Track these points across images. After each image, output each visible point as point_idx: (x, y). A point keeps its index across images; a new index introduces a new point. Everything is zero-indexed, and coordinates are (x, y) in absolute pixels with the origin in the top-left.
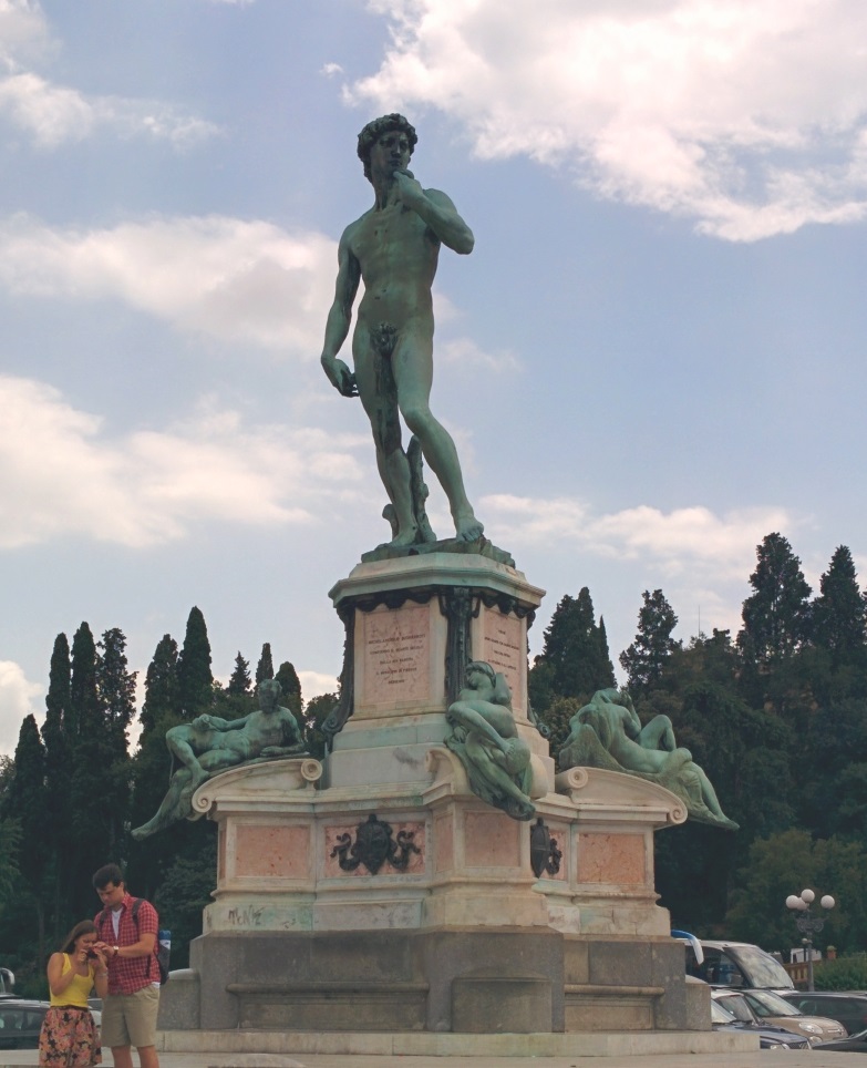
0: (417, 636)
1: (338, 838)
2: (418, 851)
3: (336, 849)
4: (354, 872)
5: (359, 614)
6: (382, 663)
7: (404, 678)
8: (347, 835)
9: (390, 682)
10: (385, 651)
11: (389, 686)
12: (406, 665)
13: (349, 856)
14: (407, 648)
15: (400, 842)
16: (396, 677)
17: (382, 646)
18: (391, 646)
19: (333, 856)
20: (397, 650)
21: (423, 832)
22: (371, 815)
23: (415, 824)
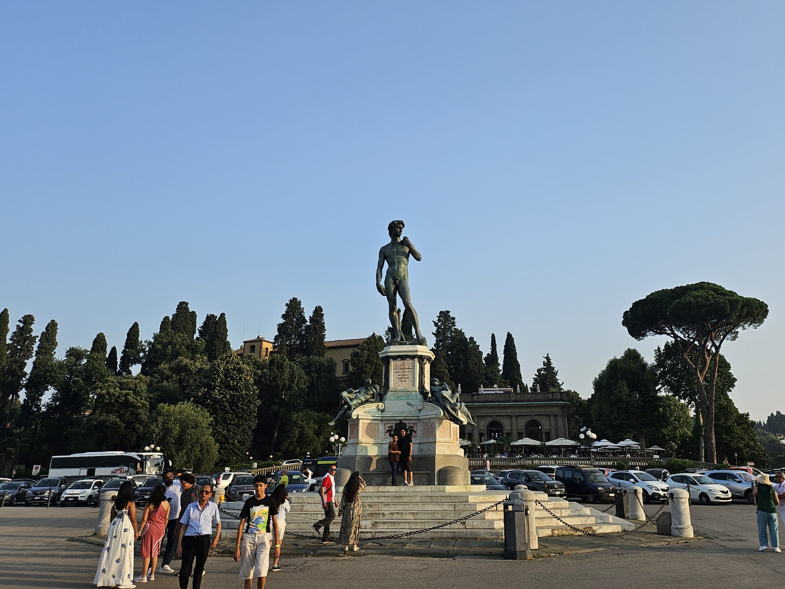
0: (410, 369)
1: (389, 427)
2: (415, 432)
3: (388, 430)
5: (391, 360)
6: (398, 375)
7: (406, 381)
8: (392, 426)
9: (401, 381)
12: (406, 377)
13: (392, 433)
14: (407, 372)
15: (409, 429)
16: (403, 380)
17: (399, 371)
18: (402, 371)
19: (386, 432)
20: (404, 372)
21: (417, 426)
22: (401, 421)
23: (414, 424)
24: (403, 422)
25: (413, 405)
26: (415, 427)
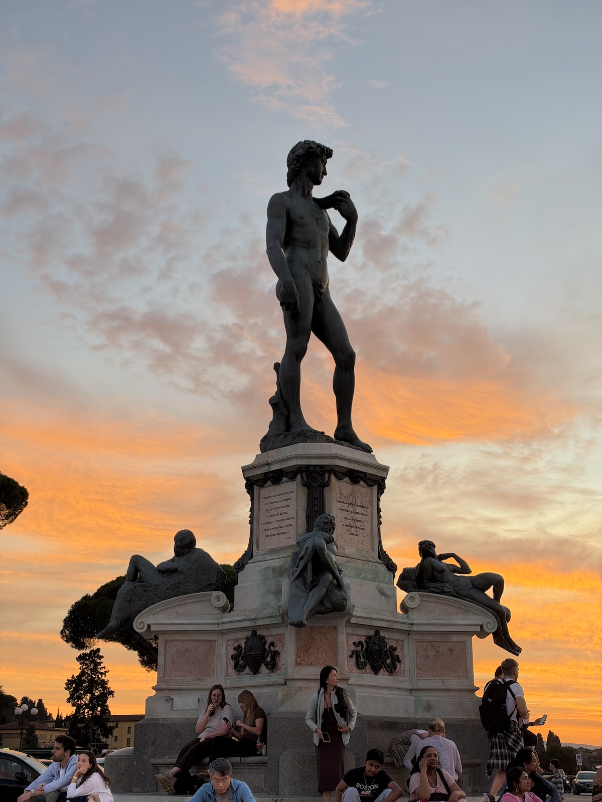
0: (365, 507)
1: (354, 644)
2: (400, 662)
3: (354, 652)
4: (364, 671)
5: (333, 478)
6: (346, 518)
7: (358, 534)
8: (360, 643)
9: (351, 534)
10: (347, 511)
11: (349, 535)
12: (359, 526)
13: (361, 659)
14: (359, 513)
16: (353, 530)
17: (346, 506)
18: (350, 509)
19: (351, 657)
20: (354, 512)
21: (402, 648)
22: (377, 630)
23: (398, 641)
24: (382, 634)
25: (389, 597)
26: (398, 650)
